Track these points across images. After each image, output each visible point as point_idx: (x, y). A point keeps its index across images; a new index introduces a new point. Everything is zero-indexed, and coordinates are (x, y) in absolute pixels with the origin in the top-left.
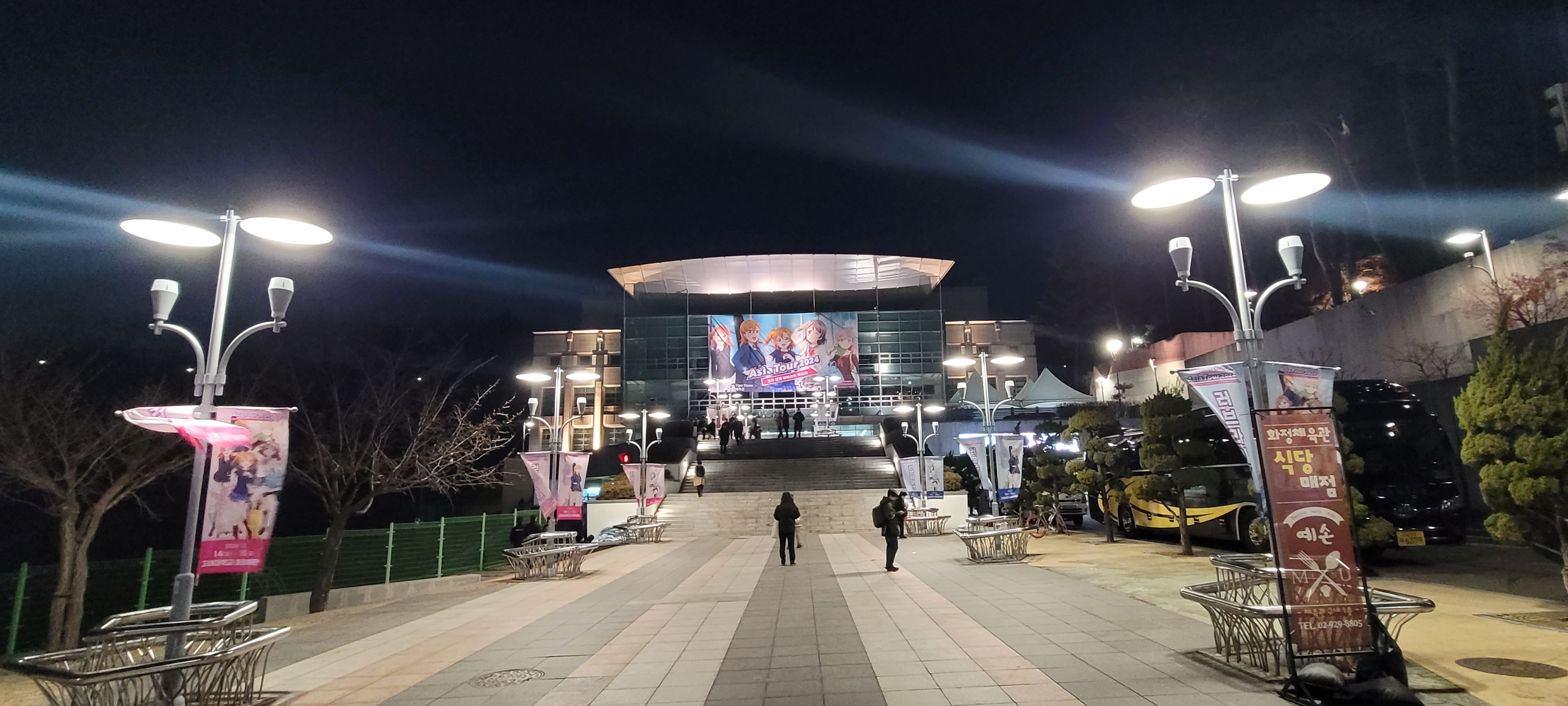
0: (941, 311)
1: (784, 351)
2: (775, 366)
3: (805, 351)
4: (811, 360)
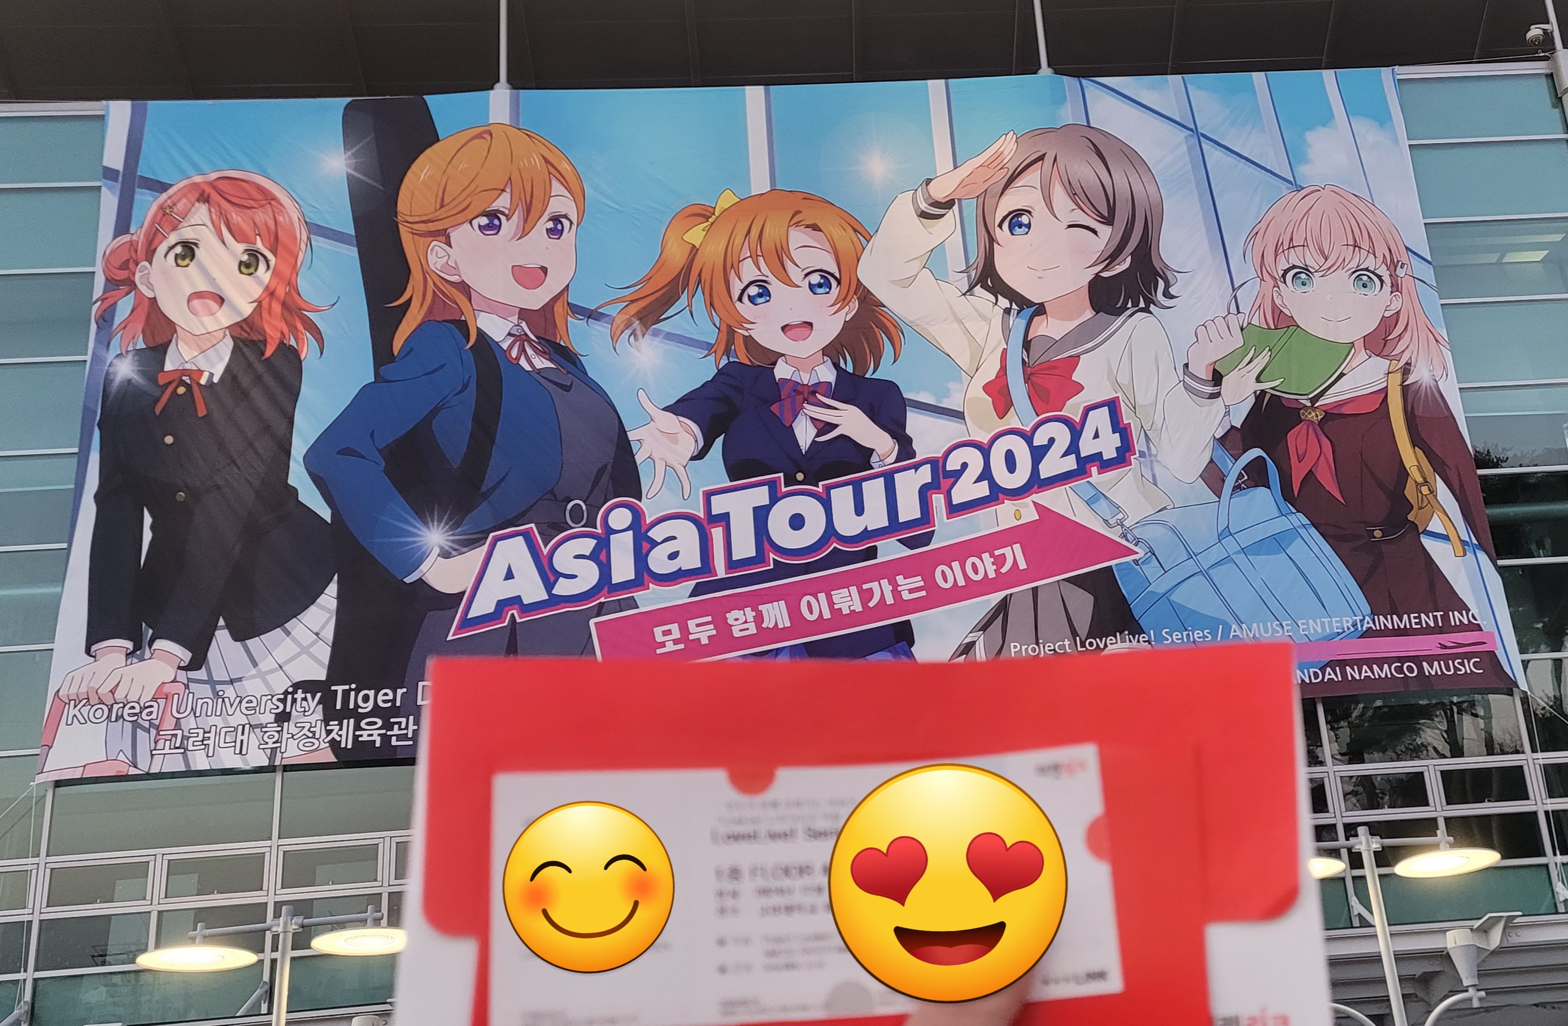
1: (806, 379)
2: (719, 505)
3: (989, 371)
4: (1052, 441)
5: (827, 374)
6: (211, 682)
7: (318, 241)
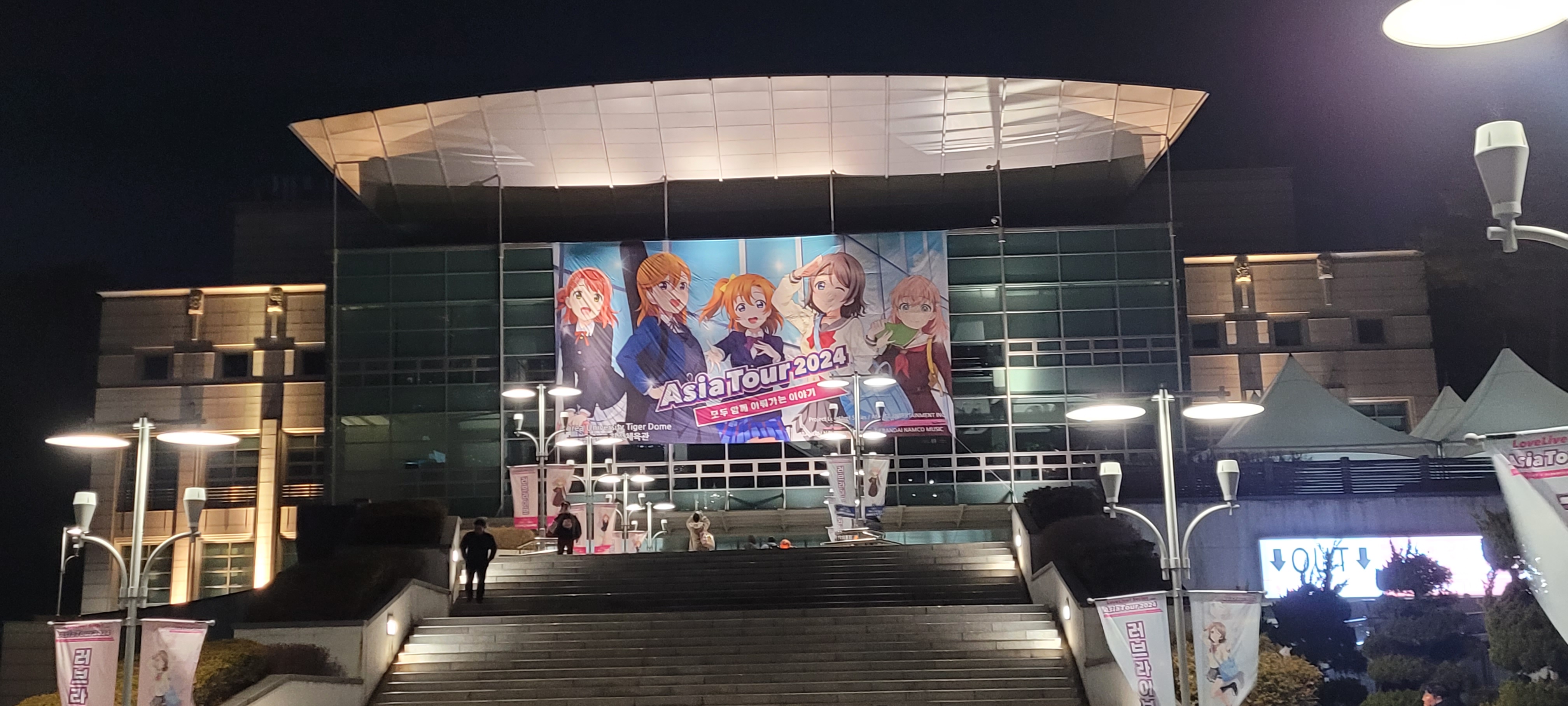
0: (1170, 225)
1: (755, 336)
2: (729, 375)
3: (809, 335)
4: (825, 357)
5: (761, 334)
6: (595, 421)
7: (615, 290)
